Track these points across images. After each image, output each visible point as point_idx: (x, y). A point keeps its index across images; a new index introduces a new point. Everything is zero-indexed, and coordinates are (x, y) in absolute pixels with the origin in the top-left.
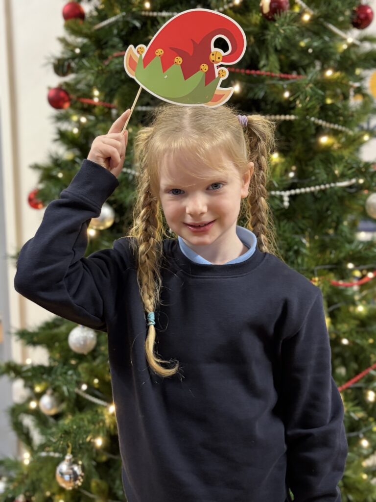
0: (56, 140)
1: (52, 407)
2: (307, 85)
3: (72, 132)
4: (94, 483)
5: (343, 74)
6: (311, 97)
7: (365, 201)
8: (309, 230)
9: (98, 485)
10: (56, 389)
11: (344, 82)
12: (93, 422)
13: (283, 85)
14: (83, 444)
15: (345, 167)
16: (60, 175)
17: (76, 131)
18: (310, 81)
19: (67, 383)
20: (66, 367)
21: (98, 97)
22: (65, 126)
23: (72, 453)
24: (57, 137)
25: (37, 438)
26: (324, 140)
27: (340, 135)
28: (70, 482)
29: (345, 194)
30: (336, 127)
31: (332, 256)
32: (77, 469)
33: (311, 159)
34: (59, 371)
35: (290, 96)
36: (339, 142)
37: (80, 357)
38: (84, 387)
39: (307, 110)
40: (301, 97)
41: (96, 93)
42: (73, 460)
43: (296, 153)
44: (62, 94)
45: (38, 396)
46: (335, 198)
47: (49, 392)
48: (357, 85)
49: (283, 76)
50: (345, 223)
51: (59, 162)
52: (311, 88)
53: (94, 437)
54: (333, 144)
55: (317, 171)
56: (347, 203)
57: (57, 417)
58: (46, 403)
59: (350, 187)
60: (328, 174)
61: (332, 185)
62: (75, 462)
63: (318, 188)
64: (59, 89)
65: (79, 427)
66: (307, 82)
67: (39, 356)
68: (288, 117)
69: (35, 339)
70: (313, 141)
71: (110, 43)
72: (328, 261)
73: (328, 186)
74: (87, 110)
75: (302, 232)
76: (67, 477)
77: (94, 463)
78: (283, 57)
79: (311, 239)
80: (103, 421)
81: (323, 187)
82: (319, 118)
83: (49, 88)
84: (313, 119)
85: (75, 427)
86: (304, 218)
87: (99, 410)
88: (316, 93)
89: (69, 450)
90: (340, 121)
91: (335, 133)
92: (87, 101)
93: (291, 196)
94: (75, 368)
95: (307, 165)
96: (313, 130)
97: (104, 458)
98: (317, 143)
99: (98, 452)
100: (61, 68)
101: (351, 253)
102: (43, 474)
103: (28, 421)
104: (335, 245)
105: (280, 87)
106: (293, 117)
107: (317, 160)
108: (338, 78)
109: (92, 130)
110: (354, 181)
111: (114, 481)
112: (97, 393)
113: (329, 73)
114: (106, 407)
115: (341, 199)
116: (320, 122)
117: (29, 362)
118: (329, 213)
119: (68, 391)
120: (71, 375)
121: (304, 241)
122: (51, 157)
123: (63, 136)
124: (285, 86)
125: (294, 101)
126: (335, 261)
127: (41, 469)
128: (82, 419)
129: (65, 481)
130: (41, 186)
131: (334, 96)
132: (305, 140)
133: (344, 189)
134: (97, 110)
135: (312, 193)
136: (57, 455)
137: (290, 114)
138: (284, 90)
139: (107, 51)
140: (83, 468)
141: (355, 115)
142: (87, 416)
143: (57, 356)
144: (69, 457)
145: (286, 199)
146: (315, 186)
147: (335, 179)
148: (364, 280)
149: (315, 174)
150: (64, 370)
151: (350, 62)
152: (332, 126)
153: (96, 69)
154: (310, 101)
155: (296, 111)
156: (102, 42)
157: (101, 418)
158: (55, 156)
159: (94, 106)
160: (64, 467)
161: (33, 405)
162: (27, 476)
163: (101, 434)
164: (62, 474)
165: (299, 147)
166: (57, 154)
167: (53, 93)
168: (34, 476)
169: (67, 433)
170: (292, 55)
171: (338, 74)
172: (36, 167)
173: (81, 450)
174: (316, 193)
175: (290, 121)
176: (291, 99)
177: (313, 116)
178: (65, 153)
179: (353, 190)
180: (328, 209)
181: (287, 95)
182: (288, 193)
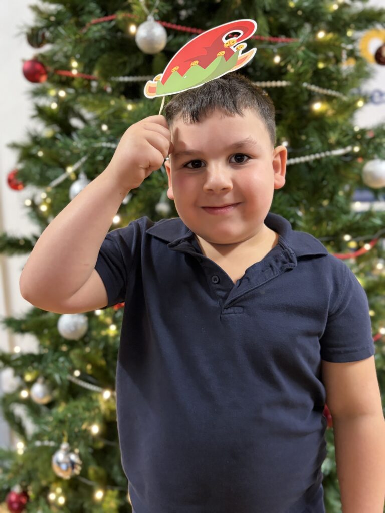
0: (33, 117)
1: (44, 395)
2: (299, 47)
3: (50, 108)
4: (92, 470)
5: (336, 35)
6: (304, 61)
7: (361, 170)
8: (305, 202)
9: (96, 473)
10: (47, 378)
11: (337, 43)
12: (87, 409)
13: (272, 49)
14: (79, 431)
15: (341, 134)
16: (40, 154)
17: (54, 106)
18: (302, 44)
19: (59, 370)
20: (57, 354)
21: (77, 69)
22: (42, 102)
23: (69, 442)
24: (34, 113)
25: (30, 427)
26: (318, 107)
27: (335, 101)
28: (67, 470)
29: (340, 163)
30: (330, 92)
31: (329, 227)
32: (73, 457)
33: (305, 127)
34: (50, 358)
35: (281, 61)
36: (333, 108)
37: (72, 344)
38: (77, 373)
39: (299, 76)
40: (293, 61)
41: (74, 64)
42: (69, 449)
43: (289, 121)
44: (38, 67)
45: (29, 385)
46: (331, 167)
47: (40, 380)
48: (350, 47)
49: (272, 39)
50: (341, 193)
51: (38, 140)
52: (304, 51)
53: (90, 424)
54: (326, 111)
55: (311, 139)
56: (342, 172)
57: (50, 405)
58: (38, 392)
59: (346, 155)
60: (322, 142)
61: (328, 153)
62: (71, 451)
63: (312, 157)
64: (35, 60)
65: (74, 415)
66: (299, 44)
67: (27, 344)
68: (279, 84)
69: (23, 326)
70: (305, 108)
71: (87, 9)
72: (324, 233)
73: (323, 155)
74: (65, 83)
75: (297, 204)
76: (64, 467)
77: (90, 450)
78: (271, 19)
79: (307, 211)
80: (98, 408)
81: (318, 156)
82: (312, 83)
83: (24, 61)
84: (305, 85)
85: (69, 415)
86: (299, 189)
87: (94, 397)
88: (309, 56)
89: (65, 439)
90: (333, 85)
91: (328, 99)
92: (64, 73)
94: (66, 355)
95: (300, 134)
96: (305, 97)
97: (101, 445)
98: (310, 111)
99: (95, 439)
100: (35, 38)
101: (349, 224)
102: (39, 463)
103: (19, 411)
104: (330, 217)
105: (270, 51)
106: (284, 83)
107: (310, 128)
108: (331, 39)
109: (71, 104)
110: (349, 149)
111: (111, 467)
112: (90, 379)
113: (321, 35)
114: (101, 393)
115: (337, 168)
116: (313, 88)
117: (17, 350)
118: (325, 183)
119: (61, 379)
120: (63, 362)
121: (300, 214)
122: (29, 134)
123: (42, 113)
124: (276, 50)
125: (285, 66)
126: (332, 233)
127: (36, 458)
128: (77, 407)
129: (62, 471)
130: (20, 166)
131: (326, 60)
132: (297, 107)
133: (339, 157)
134: (75, 83)
135: (307, 163)
136: (52, 444)
137: (281, 80)
138: (273, 55)
139: (84, 18)
140: (80, 456)
141: (350, 78)
142: (81, 403)
143: (47, 343)
144: (65, 446)
146: (310, 154)
147: (331, 147)
148: (361, 252)
149: (309, 143)
150: (55, 357)
151: (342, 23)
152: (325, 91)
153: (73, 37)
154: (302, 65)
155: (288, 76)
156: (79, 8)
157: (95, 404)
158: (33, 133)
159: (73, 78)
160: (60, 456)
161: (24, 394)
162: (22, 467)
163: (97, 421)
164: (59, 464)
165: (291, 114)
166: (35, 131)
167: (28, 66)
168: (29, 466)
169: (61, 422)
170: (282, 17)
171: (331, 35)
172: (14, 146)
173: (77, 438)
174: (311, 163)
175: (282, 88)
176: (282, 64)
177: (306, 81)
178: (45, 131)
179: (348, 159)
180: (323, 179)
181: (277, 59)
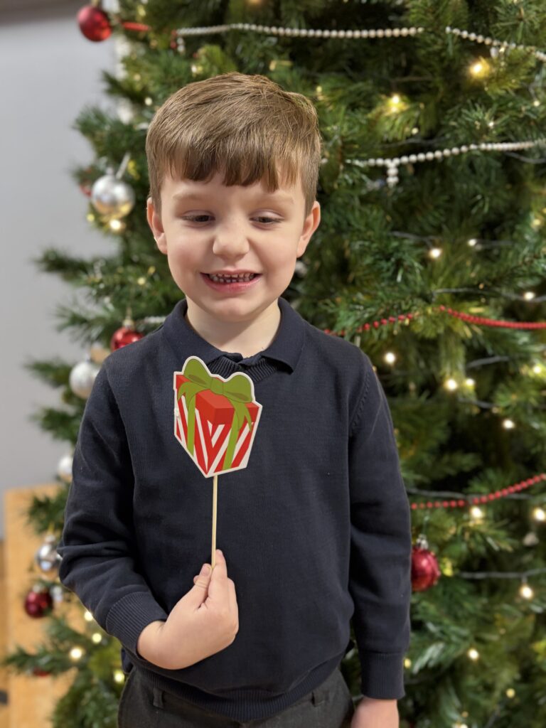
26: (478, 69)
28: (51, 571)
44: (98, 18)
61: (473, 147)
63: (447, 152)
64: (96, 9)
68: (405, 32)
93: (400, 167)
98: (466, 76)
144: (49, 539)
145: (392, 171)
149: (450, 129)
167: (85, 17)
175: (409, 37)
182: (397, 161)
